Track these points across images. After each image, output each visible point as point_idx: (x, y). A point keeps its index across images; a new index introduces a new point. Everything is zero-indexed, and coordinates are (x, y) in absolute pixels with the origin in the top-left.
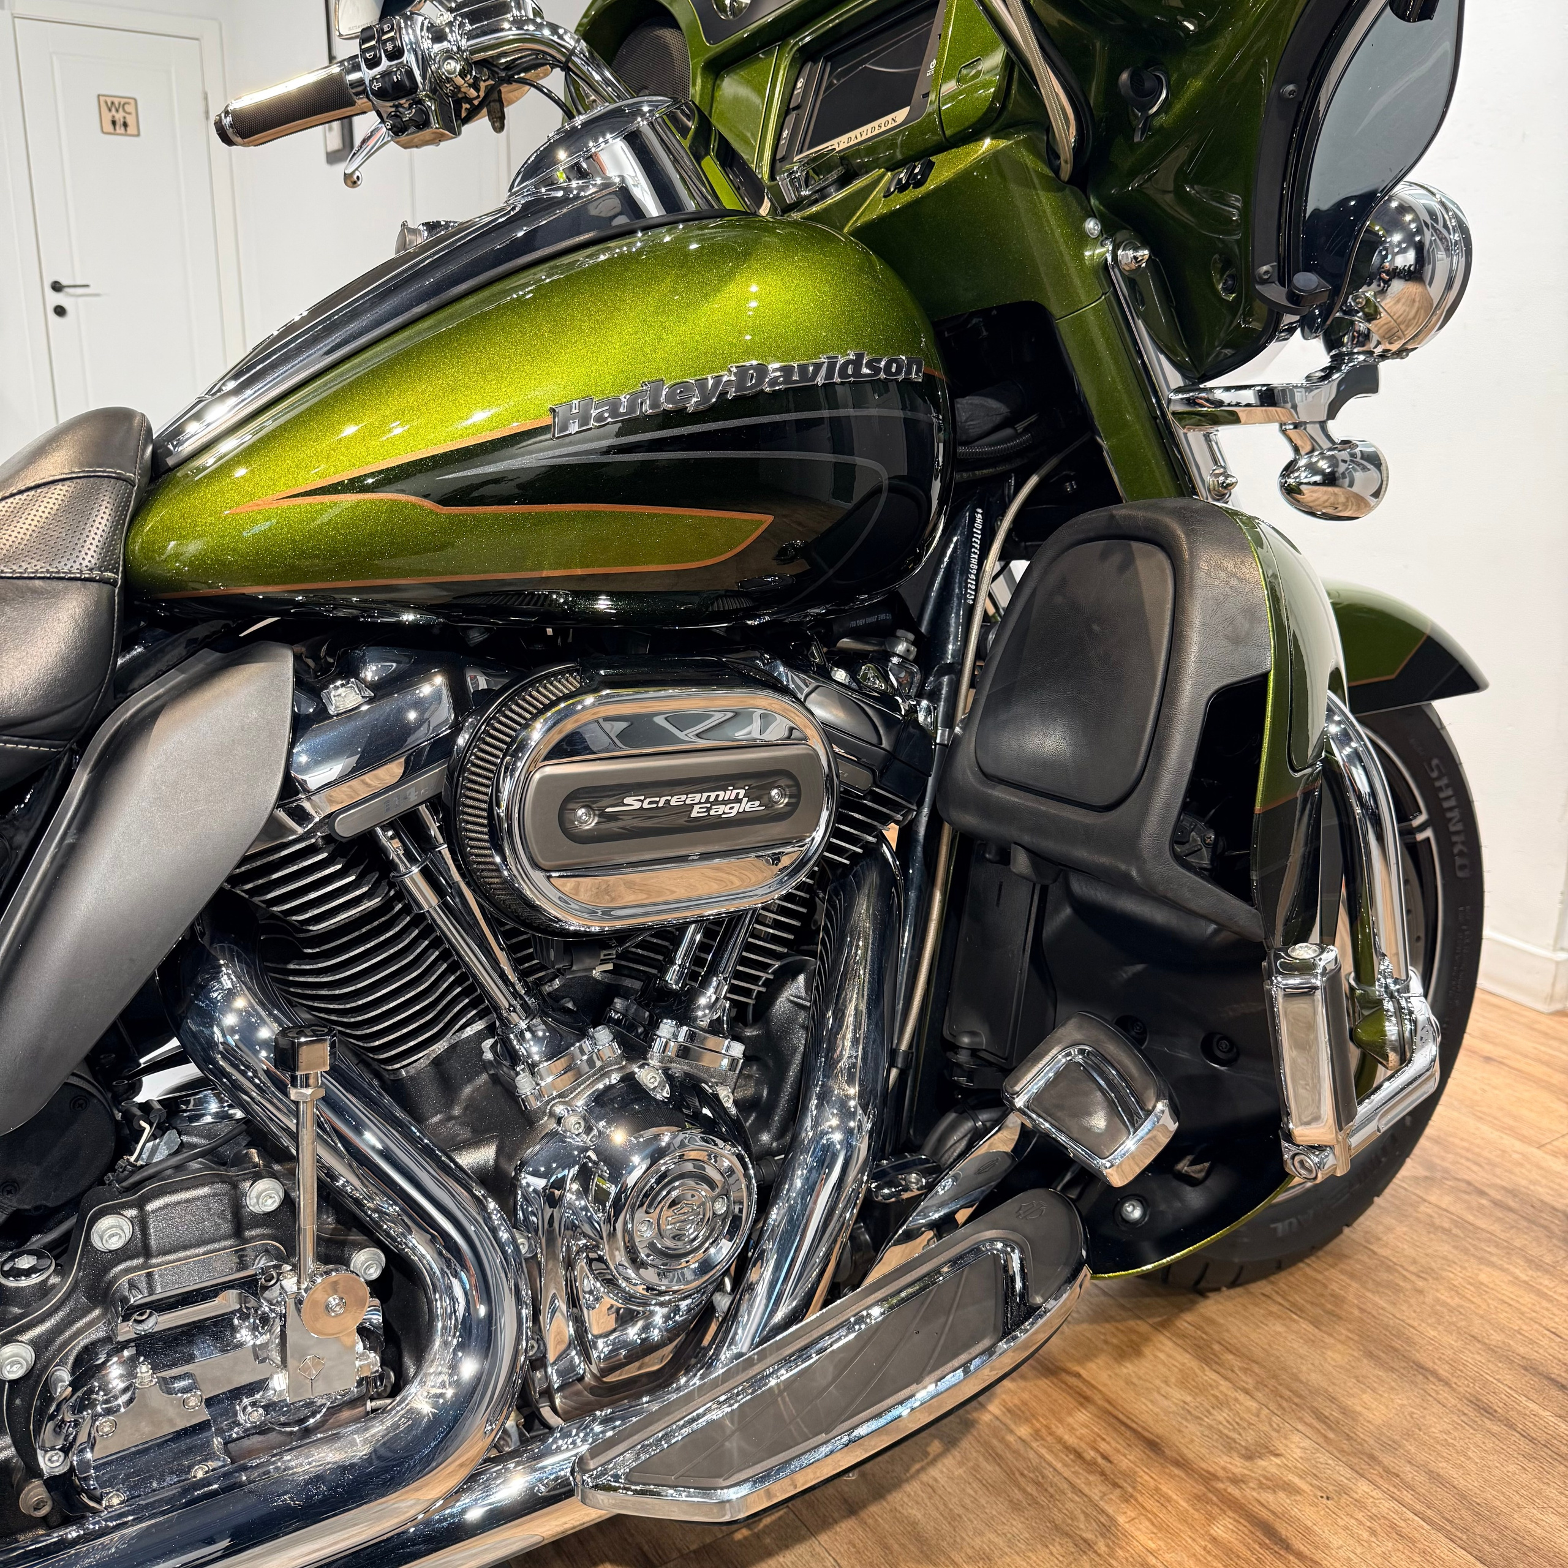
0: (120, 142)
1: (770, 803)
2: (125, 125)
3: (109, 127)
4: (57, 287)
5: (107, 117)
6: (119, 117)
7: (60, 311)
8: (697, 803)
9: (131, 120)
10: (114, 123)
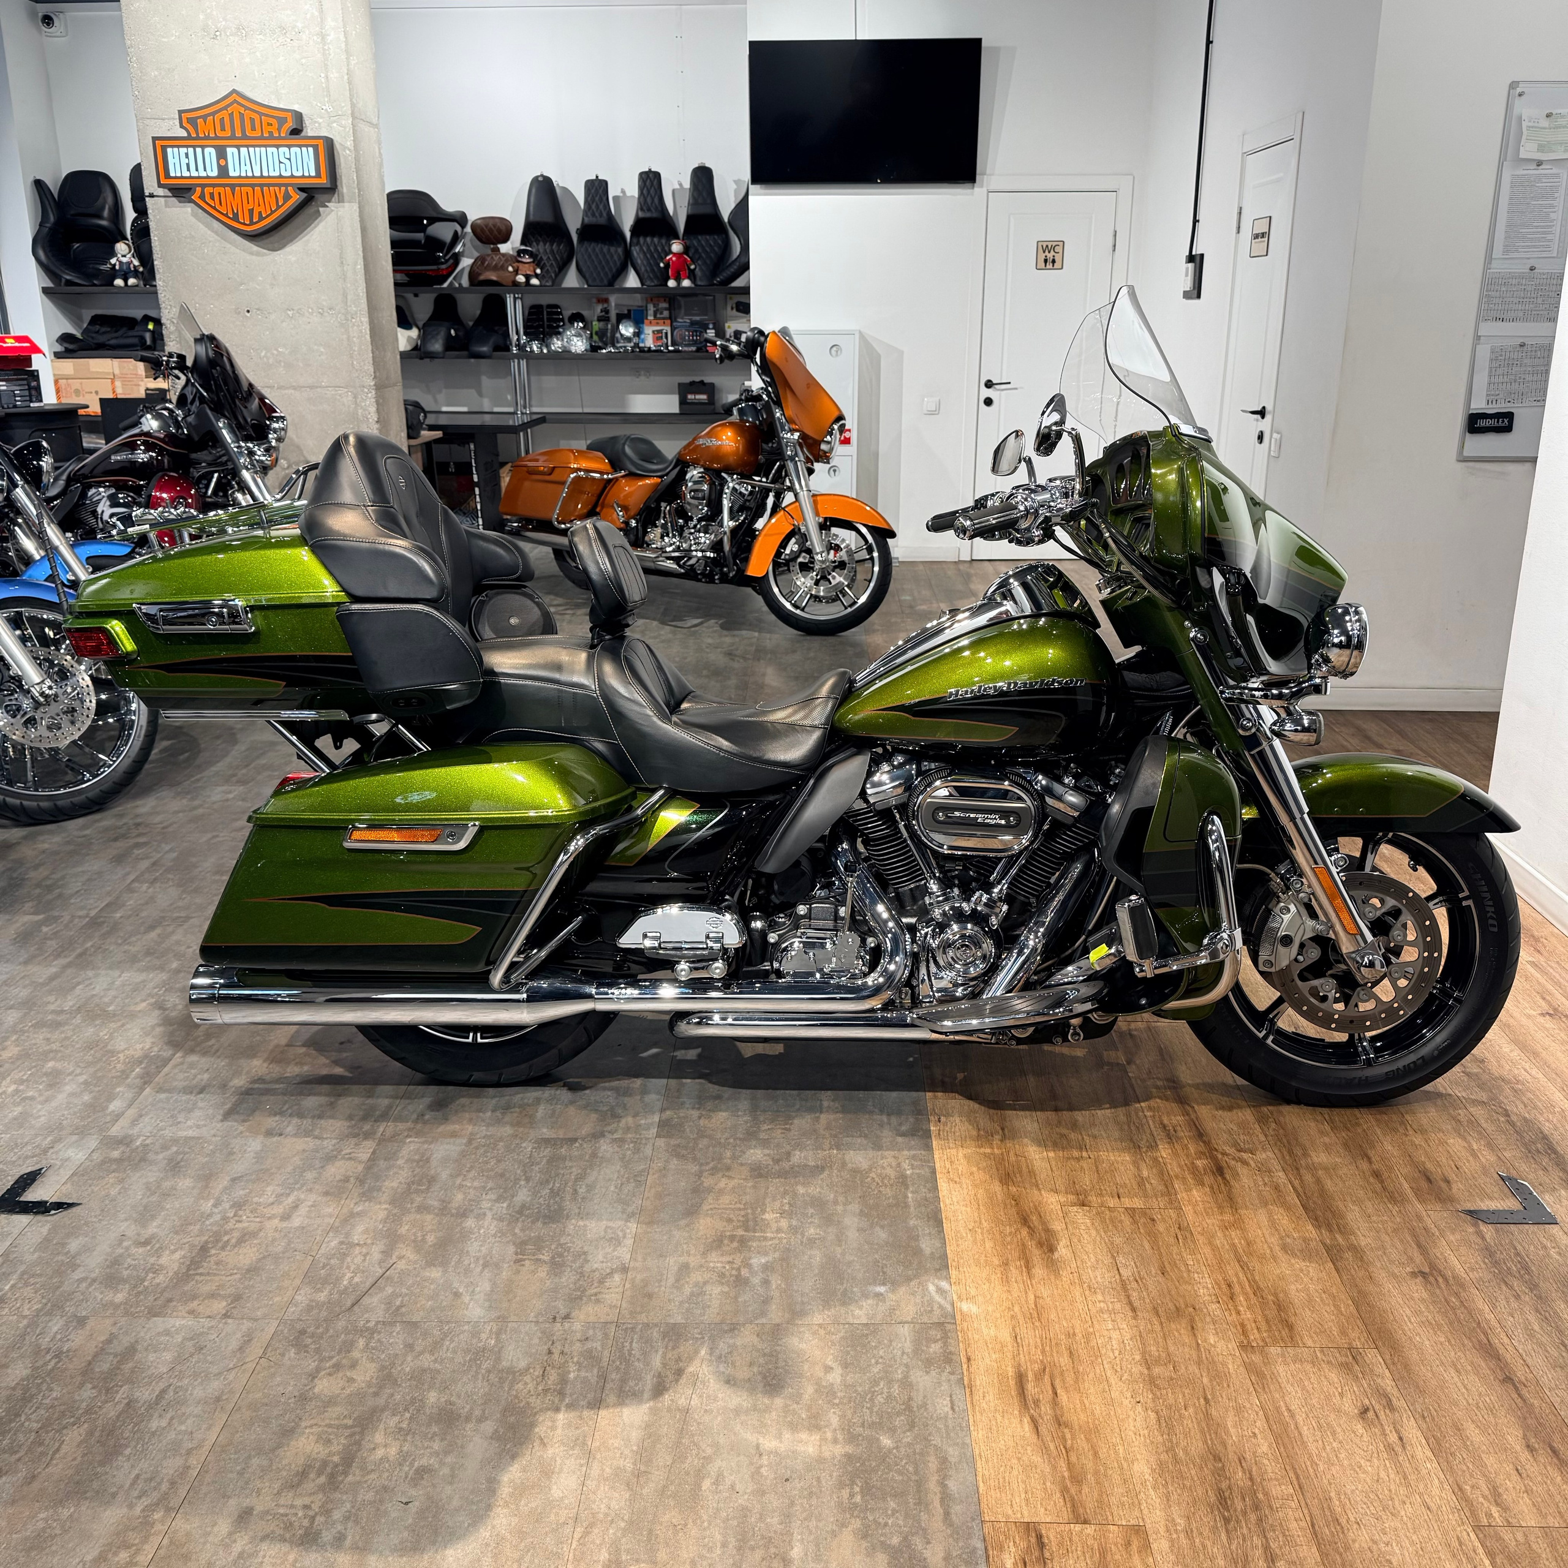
0: (1050, 274)
1: (1008, 821)
2: (1054, 261)
3: (1042, 264)
4: (989, 384)
5: (1042, 257)
6: (1050, 256)
7: (988, 402)
8: (980, 818)
9: (1058, 258)
10: (1046, 261)
